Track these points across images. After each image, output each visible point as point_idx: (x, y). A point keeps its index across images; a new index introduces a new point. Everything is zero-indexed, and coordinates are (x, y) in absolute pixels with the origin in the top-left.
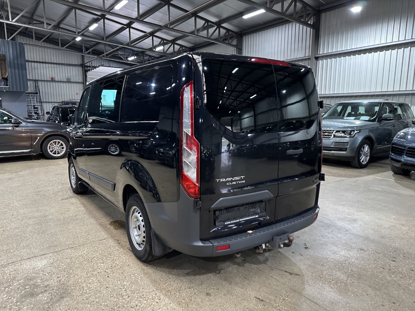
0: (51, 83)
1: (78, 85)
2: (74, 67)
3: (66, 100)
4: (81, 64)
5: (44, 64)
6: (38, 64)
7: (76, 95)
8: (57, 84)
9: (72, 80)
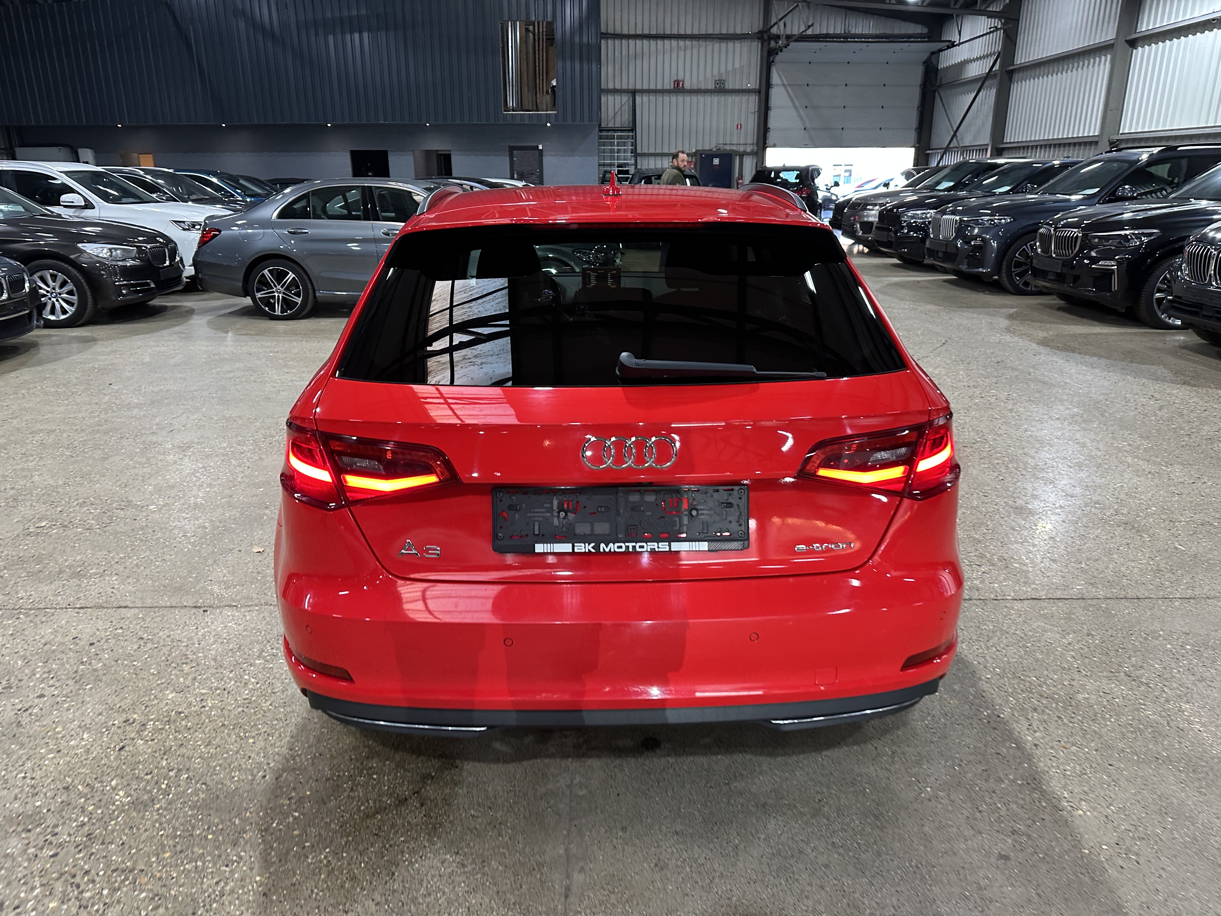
0: (674, 98)
1: (744, 98)
2: (738, 45)
3: (707, 147)
4: (759, 32)
5: (660, 42)
6: (646, 42)
7: (735, 131)
8: (688, 99)
9: (729, 86)
